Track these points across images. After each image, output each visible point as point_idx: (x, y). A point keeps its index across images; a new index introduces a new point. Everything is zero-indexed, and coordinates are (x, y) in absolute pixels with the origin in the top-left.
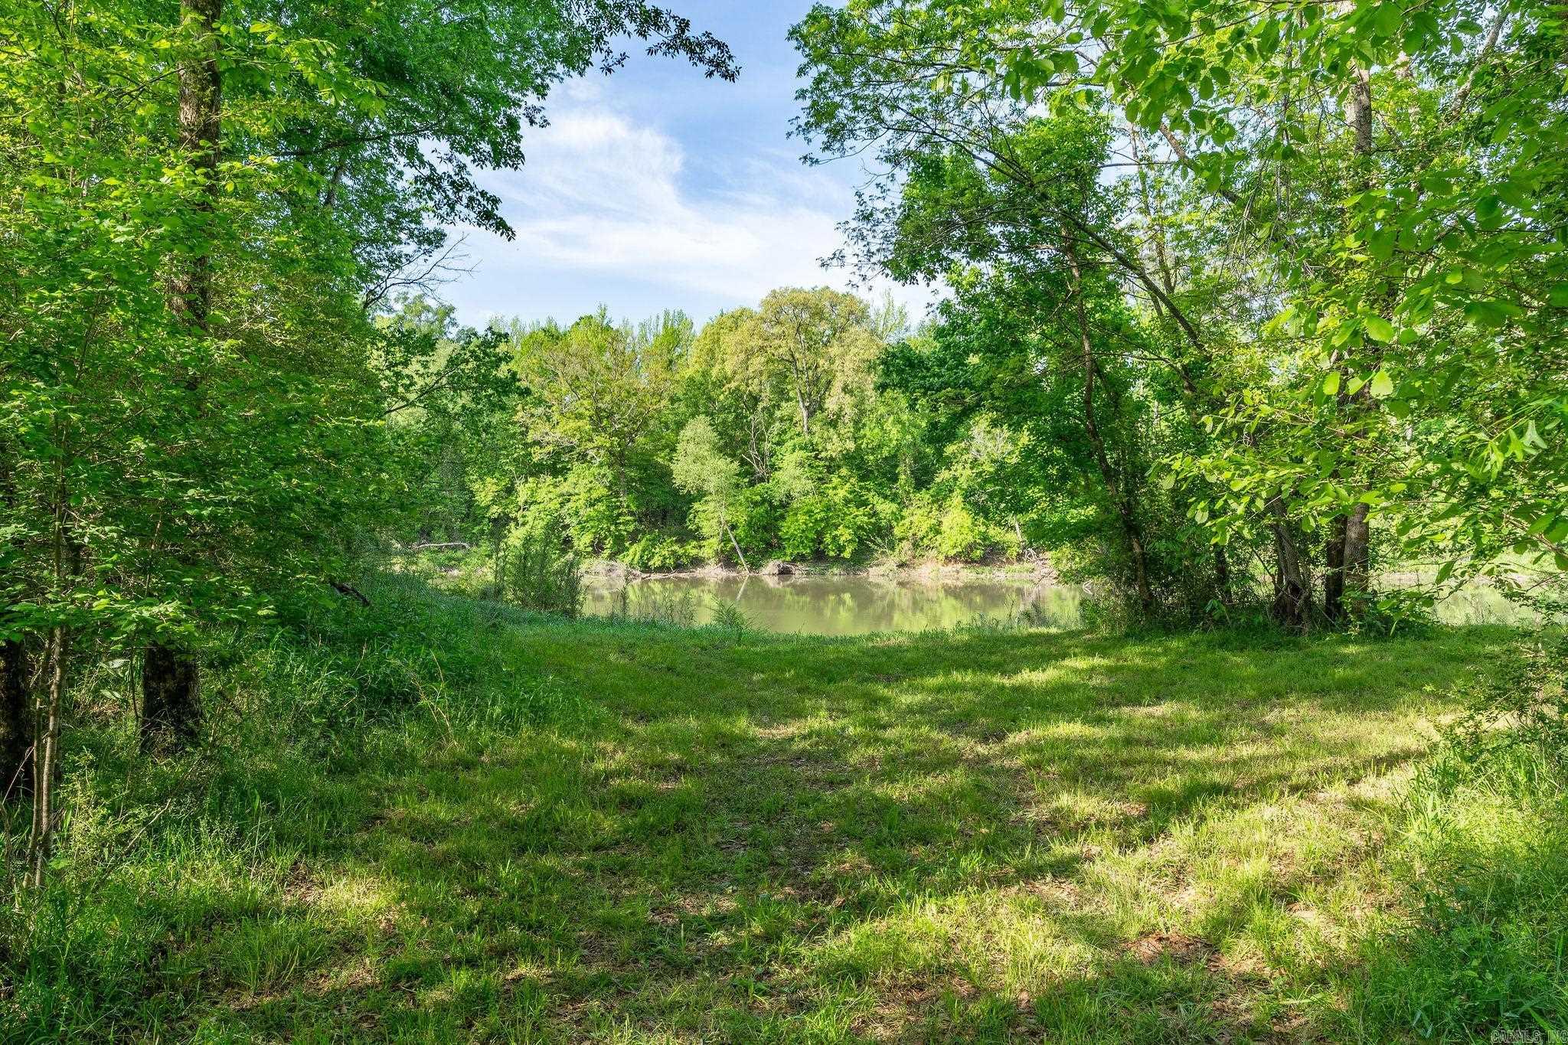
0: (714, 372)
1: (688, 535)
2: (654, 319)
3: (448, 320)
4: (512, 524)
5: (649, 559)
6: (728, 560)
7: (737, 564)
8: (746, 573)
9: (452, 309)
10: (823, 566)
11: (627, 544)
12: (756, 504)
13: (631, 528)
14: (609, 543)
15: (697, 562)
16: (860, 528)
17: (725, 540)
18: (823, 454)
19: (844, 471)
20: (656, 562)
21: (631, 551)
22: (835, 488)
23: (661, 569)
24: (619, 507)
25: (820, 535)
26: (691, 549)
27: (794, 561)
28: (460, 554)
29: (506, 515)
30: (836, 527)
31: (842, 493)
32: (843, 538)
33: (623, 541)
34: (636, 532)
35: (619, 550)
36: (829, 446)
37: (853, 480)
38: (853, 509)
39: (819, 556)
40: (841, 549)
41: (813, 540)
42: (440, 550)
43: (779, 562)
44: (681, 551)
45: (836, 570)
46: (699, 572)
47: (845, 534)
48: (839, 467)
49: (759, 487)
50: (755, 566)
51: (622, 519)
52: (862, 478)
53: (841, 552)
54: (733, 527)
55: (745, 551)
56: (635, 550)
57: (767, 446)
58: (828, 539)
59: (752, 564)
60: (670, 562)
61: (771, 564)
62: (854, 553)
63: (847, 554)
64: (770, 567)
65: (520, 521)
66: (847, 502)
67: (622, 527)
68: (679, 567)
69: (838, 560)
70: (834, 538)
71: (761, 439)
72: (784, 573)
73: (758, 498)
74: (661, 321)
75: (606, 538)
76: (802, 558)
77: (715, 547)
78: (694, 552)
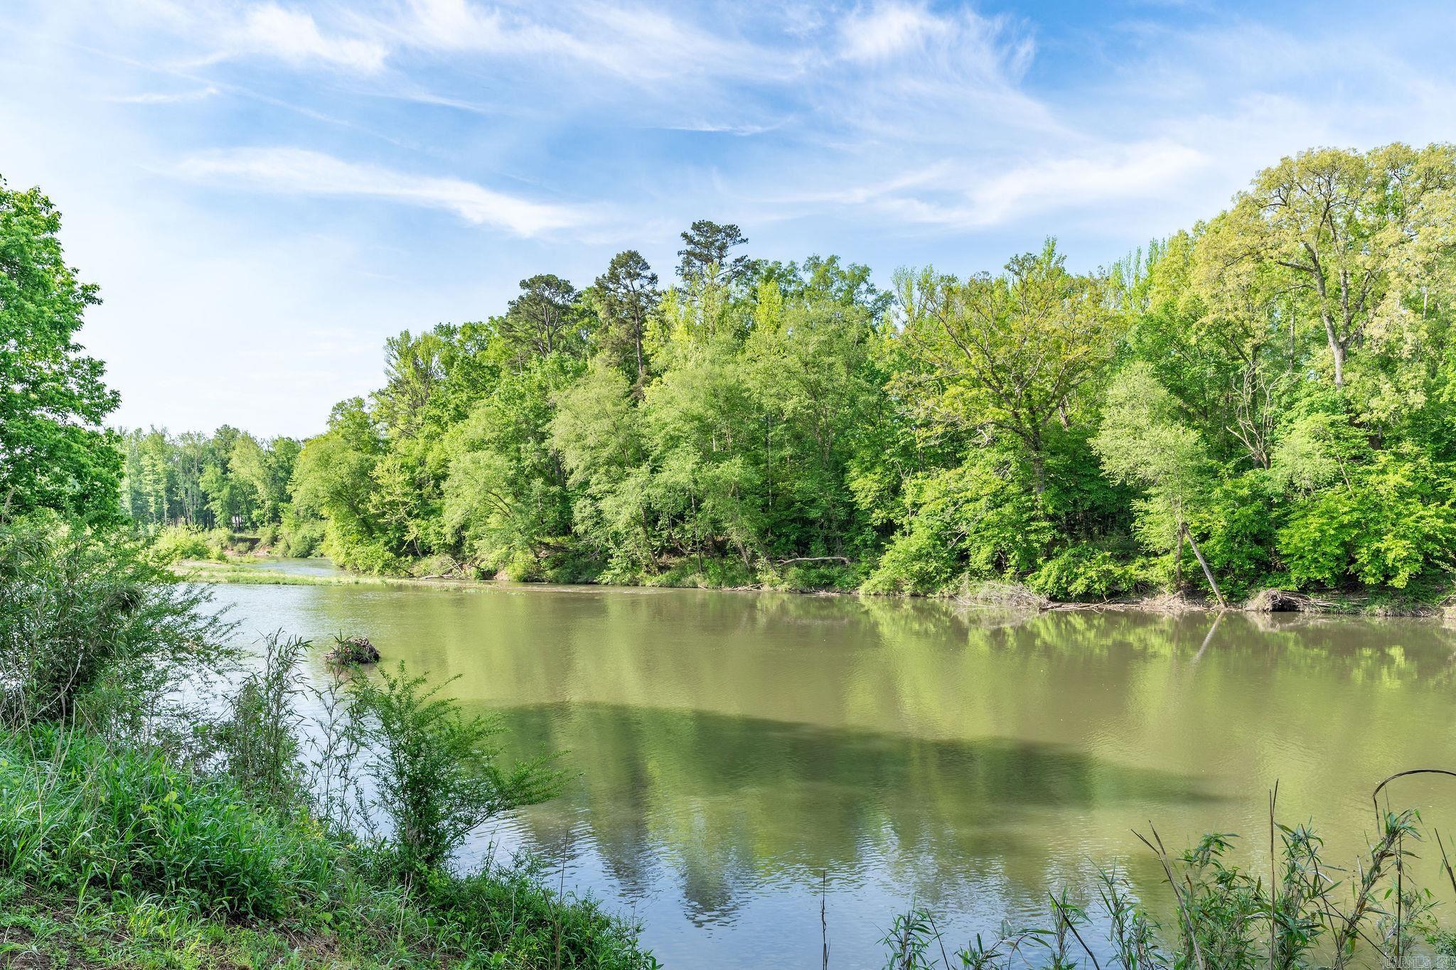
0: (1181, 303)
1: (1129, 551)
2: (1134, 254)
3: (863, 287)
4: (898, 533)
5: (1069, 583)
6: (1193, 588)
7: (1206, 593)
8: (1219, 607)
9: (866, 270)
10: (1355, 600)
11: (1040, 561)
12: (1243, 501)
13: (1047, 538)
14: (1014, 558)
15: (1145, 588)
16: (1428, 538)
17: (1187, 557)
18: (1364, 417)
19: (1407, 447)
20: (1079, 587)
21: (1044, 571)
22: (1383, 472)
23: (1087, 596)
24: (1032, 509)
25: (1349, 550)
26: (1134, 570)
27: (1303, 590)
28: (835, 571)
29: (890, 521)
30: (1379, 535)
31: (1397, 477)
32: (1391, 556)
33: (1036, 556)
34: (1054, 542)
35: (1029, 567)
36: (1374, 403)
37: (1424, 461)
38: (1418, 508)
39: (1349, 584)
40: (1389, 573)
41: (1338, 558)
42: (815, 565)
43: (1274, 591)
44: (1118, 572)
45: (1377, 609)
46: (1146, 605)
47: (1395, 548)
48: (1399, 439)
49: (1250, 476)
50: (1235, 597)
51: (1034, 525)
52: (1438, 457)
53: (1388, 577)
54: (1204, 537)
55: (1220, 574)
56: (1049, 571)
57: (1267, 411)
58: (1363, 555)
59: (1231, 595)
60: (1099, 587)
61: (1262, 593)
62: (1414, 579)
63: (1399, 582)
64: (1260, 600)
65: (907, 528)
66: (1403, 494)
67: (1033, 537)
68: (1114, 594)
69: (1383, 589)
70: (1377, 554)
71: (1258, 398)
72: (1283, 608)
73: (1246, 492)
74: (1145, 256)
75: (1010, 551)
76: (1320, 587)
77: (1171, 566)
78: (1141, 575)
